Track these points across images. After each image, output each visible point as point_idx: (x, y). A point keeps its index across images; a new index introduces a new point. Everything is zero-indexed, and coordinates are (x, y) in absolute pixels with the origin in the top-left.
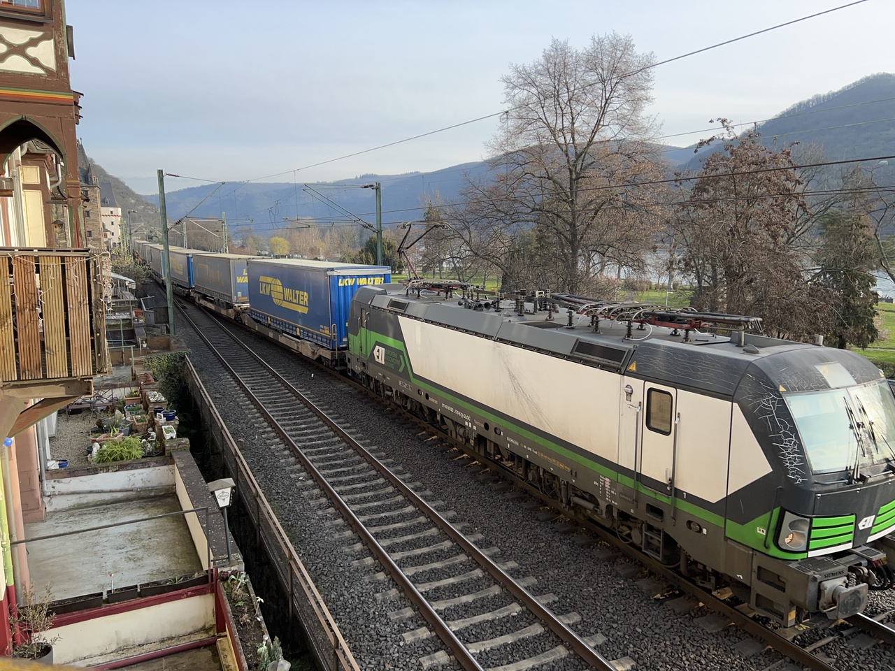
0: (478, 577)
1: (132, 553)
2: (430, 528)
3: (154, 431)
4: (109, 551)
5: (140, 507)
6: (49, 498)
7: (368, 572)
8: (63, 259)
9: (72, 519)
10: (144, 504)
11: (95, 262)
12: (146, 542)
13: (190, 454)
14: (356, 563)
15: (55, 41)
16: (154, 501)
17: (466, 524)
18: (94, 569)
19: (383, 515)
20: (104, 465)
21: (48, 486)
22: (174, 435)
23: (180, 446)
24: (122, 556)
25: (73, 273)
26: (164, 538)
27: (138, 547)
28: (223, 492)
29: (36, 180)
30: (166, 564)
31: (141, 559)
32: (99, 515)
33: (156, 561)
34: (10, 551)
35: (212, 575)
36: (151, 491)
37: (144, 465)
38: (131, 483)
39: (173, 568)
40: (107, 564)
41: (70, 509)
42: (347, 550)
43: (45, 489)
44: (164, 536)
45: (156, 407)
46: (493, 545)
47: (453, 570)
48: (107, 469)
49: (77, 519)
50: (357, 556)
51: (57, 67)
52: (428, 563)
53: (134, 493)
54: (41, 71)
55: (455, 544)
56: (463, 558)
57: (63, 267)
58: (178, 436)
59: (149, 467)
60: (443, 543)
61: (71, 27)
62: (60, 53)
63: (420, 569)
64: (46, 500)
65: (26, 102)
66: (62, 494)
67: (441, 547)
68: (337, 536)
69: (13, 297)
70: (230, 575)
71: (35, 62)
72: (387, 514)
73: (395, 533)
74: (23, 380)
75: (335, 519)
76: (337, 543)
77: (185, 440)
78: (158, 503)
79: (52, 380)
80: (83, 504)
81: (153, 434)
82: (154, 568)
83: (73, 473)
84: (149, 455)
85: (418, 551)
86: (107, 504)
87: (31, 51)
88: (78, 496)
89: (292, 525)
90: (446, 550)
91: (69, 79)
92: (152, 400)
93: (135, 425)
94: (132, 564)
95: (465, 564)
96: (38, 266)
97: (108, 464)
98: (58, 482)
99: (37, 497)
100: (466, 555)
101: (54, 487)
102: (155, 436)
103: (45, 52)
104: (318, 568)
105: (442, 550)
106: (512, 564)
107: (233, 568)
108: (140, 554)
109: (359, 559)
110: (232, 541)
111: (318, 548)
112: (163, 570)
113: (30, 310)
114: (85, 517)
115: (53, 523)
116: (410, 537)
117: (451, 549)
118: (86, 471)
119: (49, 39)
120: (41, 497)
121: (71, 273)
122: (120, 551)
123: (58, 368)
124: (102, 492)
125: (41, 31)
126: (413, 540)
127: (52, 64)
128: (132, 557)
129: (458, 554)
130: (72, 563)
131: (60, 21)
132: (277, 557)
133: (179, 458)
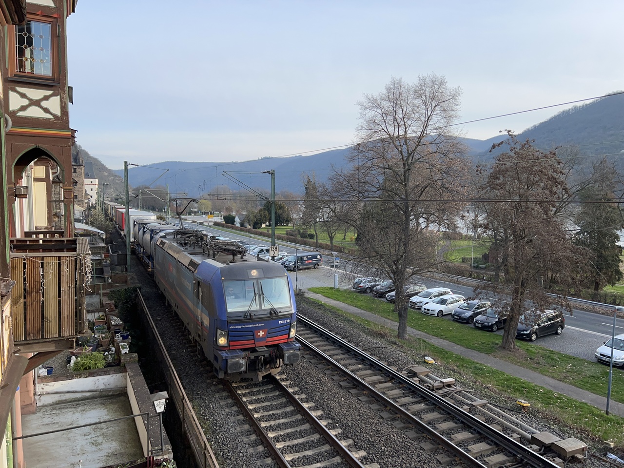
0: (338, 462)
1: (95, 439)
2: (304, 423)
3: (114, 346)
4: (78, 437)
5: (102, 404)
6: (39, 396)
7: (259, 457)
8: (59, 258)
9: (54, 412)
10: (105, 401)
11: (80, 259)
12: (104, 431)
13: (138, 365)
14: (251, 450)
15: (61, 97)
16: (111, 399)
17: (330, 421)
18: (68, 451)
19: (271, 412)
20: (78, 373)
21: (40, 388)
22: (127, 351)
23: (132, 359)
24: (87, 441)
25: (65, 267)
26: (117, 428)
27: (99, 435)
28: (160, 402)
29: (43, 176)
30: (118, 448)
31: (101, 444)
32: (73, 409)
33: (111, 446)
34: (12, 445)
35: (150, 461)
36: (109, 391)
37: (106, 373)
38: (96, 386)
39: (123, 451)
40: (77, 447)
41: (53, 404)
42: (245, 440)
43: (37, 390)
44: (118, 426)
45: (116, 328)
46: (349, 438)
47: (320, 457)
48: (79, 376)
49: (57, 412)
50: (252, 444)
51: (61, 114)
52: (302, 451)
53: (98, 393)
54: (51, 117)
55: (322, 436)
56: (326, 447)
57: (59, 263)
58: (131, 351)
59: (109, 374)
60: (313, 436)
61: (72, 87)
62: (63, 105)
63: (297, 455)
64: (37, 397)
65: (39, 137)
66: (48, 394)
67: (311, 439)
68: (238, 429)
69: (25, 284)
70: (162, 462)
71: (46, 110)
72: (274, 412)
73: (279, 427)
74: (28, 340)
75: (237, 415)
76: (239, 434)
77: (135, 355)
78: (114, 401)
79: (48, 340)
80: (62, 401)
81: (113, 349)
82: (110, 451)
83: (56, 379)
84: (109, 365)
85: (296, 442)
86: (79, 401)
87: (44, 104)
88: (59, 395)
89: (207, 419)
90: (315, 441)
91: (69, 121)
92: (113, 323)
93: (101, 340)
94: (94, 448)
95: (328, 452)
96: (42, 264)
97: (81, 372)
98: (46, 385)
99: (31, 396)
100: (330, 445)
101: (43, 389)
102: (114, 350)
103: (54, 105)
104: (224, 453)
105: (312, 441)
106: (363, 453)
107: (165, 457)
108: (100, 440)
109: (253, 447)
110: (164, 435)
111: (225, 438)
112: (116, 453)
113: (35, 293)
114: (63, 411)
115: (41, 415)
116: (290, 430)
117: (319, 440)
118: (66, 378)
119: (57, 96)
120: (34, 395)
121: (64, 268)
122: (86, 437)
123: (52, 330)
124: (76, 392)
125: (51, 90)
126: (292, 432)
127: (58, 112)
128: (95, 442)
129: (324, 444)
130: (53, 446)
131: (64, 84)
132: (196, 444)
133: (130, 368)
